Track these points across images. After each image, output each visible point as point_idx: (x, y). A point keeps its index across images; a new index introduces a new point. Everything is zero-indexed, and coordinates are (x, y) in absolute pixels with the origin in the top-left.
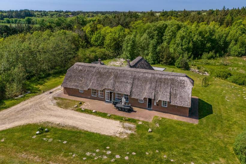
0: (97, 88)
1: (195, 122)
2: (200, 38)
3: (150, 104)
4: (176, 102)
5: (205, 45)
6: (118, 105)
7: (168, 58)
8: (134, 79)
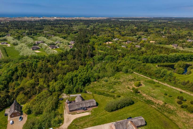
0: (78, 108)
1: (97, 107)
2: (84, 80)
3: (89, 107)
4: (94, 105)
5: (86, 81)
6: (84, 109)
7: (80, 91)
8: (85, 103)
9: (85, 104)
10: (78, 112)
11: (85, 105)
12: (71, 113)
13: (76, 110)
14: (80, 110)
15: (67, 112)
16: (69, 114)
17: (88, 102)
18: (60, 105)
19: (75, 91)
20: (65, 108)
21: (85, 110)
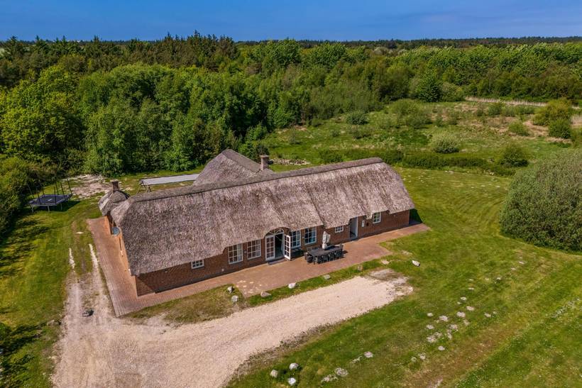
0: (248, 238)
3: (355, 229)
6: (314, 254)
8: (309, 191)
9: (313, 202)
10: (248, 281)
11: (311, 208)
12: (167, 306)
13: (225, 263)
14: (260, 261)
15: (103, 299)
16: (139, 315)
17: (341, 183)
18: (36, 242)
19: (177, 151)
20: (84, 267)
21: (322, 260)
